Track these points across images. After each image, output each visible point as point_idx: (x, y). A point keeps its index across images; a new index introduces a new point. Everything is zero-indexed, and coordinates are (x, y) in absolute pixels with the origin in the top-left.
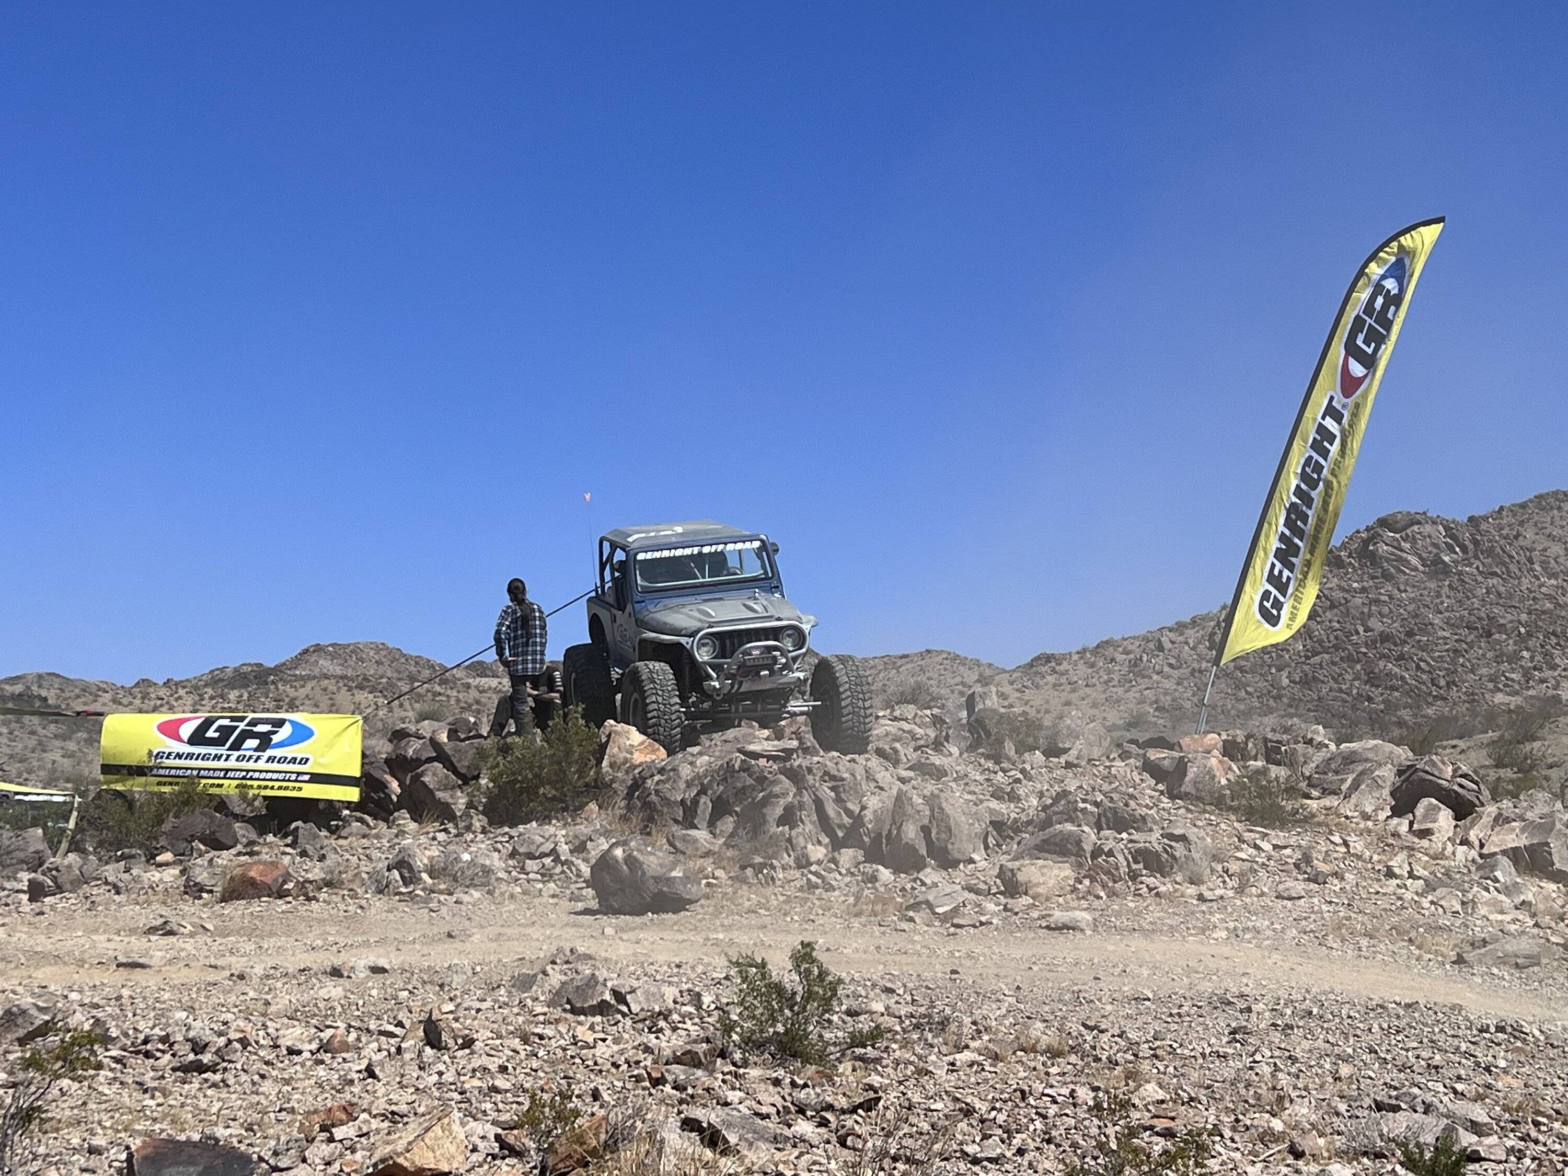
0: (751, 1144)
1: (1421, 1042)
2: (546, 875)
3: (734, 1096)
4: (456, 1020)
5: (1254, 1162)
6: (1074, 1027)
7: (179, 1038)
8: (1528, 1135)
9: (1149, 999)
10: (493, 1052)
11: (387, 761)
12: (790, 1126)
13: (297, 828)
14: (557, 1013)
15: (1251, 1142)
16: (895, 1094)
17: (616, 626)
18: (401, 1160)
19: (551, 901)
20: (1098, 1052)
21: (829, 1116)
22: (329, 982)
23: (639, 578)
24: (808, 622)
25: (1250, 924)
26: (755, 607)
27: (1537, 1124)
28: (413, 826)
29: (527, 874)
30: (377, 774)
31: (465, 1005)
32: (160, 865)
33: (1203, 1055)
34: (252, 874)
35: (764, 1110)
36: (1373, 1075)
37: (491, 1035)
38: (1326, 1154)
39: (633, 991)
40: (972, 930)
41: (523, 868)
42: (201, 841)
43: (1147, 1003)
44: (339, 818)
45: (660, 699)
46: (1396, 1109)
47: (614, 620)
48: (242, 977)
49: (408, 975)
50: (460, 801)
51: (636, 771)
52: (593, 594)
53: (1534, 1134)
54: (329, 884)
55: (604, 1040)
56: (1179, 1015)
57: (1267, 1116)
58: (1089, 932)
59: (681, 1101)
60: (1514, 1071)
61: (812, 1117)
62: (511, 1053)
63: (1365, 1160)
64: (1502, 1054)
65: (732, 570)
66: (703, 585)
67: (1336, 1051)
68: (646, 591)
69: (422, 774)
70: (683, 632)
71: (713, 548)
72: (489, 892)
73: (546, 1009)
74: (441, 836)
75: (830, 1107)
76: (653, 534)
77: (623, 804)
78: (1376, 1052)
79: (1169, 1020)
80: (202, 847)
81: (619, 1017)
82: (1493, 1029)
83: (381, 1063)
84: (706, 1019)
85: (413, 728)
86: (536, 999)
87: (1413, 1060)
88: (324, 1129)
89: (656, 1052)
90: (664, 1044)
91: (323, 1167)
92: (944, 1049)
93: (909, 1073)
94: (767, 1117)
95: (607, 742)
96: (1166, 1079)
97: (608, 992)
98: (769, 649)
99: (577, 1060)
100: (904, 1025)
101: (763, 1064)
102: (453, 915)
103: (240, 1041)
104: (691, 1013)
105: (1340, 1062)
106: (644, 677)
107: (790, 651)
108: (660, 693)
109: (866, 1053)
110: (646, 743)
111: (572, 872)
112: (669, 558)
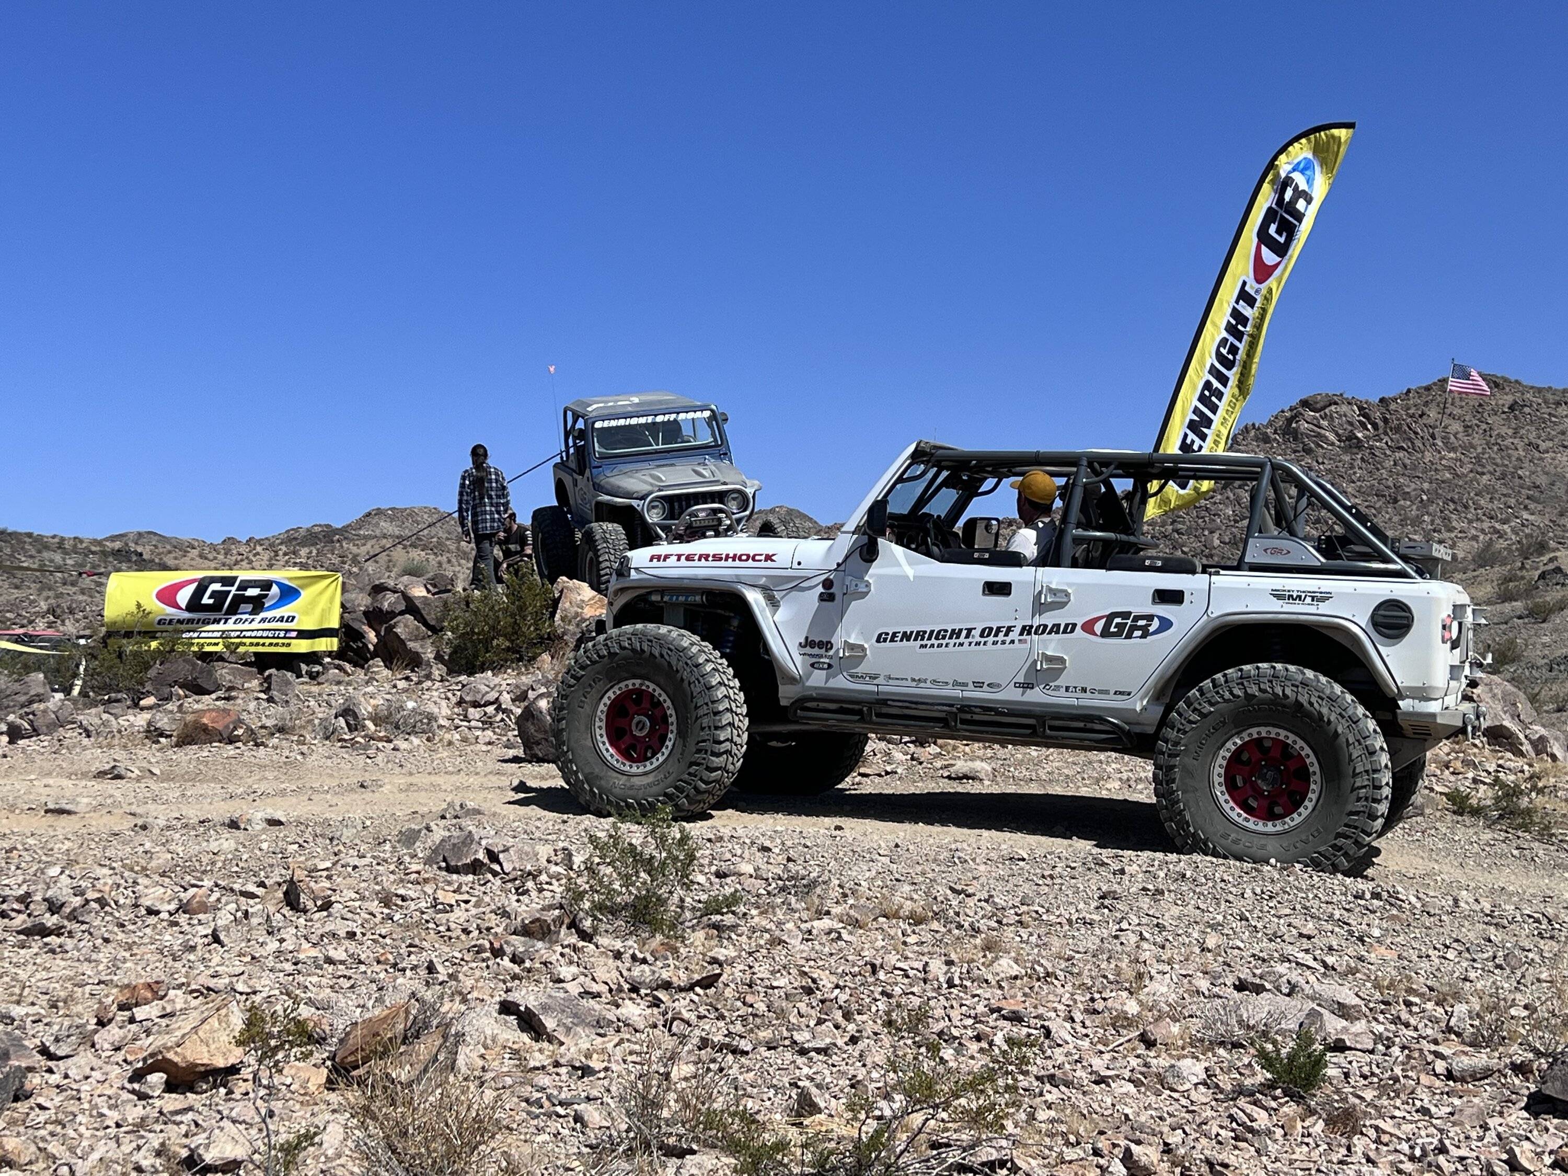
0: (569, 1030)
1: (1294, 909)
2: (488, 723)
3: (566, 972)
4: (330, 877)
5: (1101, 1052)
6: (942, 891)
7: (38, 897)
8: (1399, 1018)
9: (1024, 860)
10: (349, 915)
11: (365, 613)
12: (618, 1006)
13: (270, 676)
14: (430, 872)
15: (1102, 1027)
16: (742, 967)
17: (577, 489)
18: (170, 1055)
19: (485, 748)
20: (962, 917)
21: (661, 994)
22: (225, 833)
23: (596, 445)
24: (752, 487)
25: (1143, 775)
26: (704, 472)
27: (1408, 1004)
28: (386, 672)
29: (469, 721)
30: (356, 625)
31: (345, 861)
32: (142, 709)
33: (1070, 921)
34: (205, 721)
35: (595, 988)
36: (1242, 945)
37: (354, 896)
38: (1180, 1043)
39: (506, 850)
40: (877, 780)
41: (466, 716)
42: (180, 687)
43: (1021, 863)
44: (321, 664)
45: (612, 558)
46: (1258, 989)
47: (575, 485)
48: (144, 828)
49: (303, 827)
50: (429, 654)
51: (585, 625)
52: (558, 459)
53: (1405, 1016)
54: (281, 730)
55: (467, 902)
56: (1052, 877)
57: (1125, 994)
58: (988, 783)
59: (515, 977)
60: (1388, 941)
61: (646, 995)
62: (368, 916)
63: (1221, 1051)
64: (1377, 921)
65: (686, 438)
66: (656, 452)
67: (1206, 919)
68: (603, 457)
69: (394, 626)
70: (635, 496)
71: (667, 418)
72: (428, 740)
73: (420, 867)
74: (402, 684)
75: (667, 985)
76: (611, 404)
77: (572, 655)
78: (1247, 920)
79: (1041, 882)
80: (181, 692)
81: (489, 876)
82: (1368, 896)
83: (227, 929)
84: (573, 881)
85: (391, 583)
86: (414, 856)
87: (1284, 929)
88: (122, 1007)
89: (513, 917)
90: (523, 908)
91: (108, 1054)
92: (805, 915)
93: (762, 942)
94: (597, 995)
95: (560, 597)
96: (1028, 948)
97: (481, 851)
98: (715, 511)
99: (431, 925)
100: (769, 888)
101: (616, 934)
102: (388, 762)
103: (97, 900)
104: (559, 874)
105: (1209, 930)
106: (598, 538)
107: (734, 514)
108: (612, 551)
109: (722, 920)
110: (596, 599)
111: (511, 720)
112: (625, 426)
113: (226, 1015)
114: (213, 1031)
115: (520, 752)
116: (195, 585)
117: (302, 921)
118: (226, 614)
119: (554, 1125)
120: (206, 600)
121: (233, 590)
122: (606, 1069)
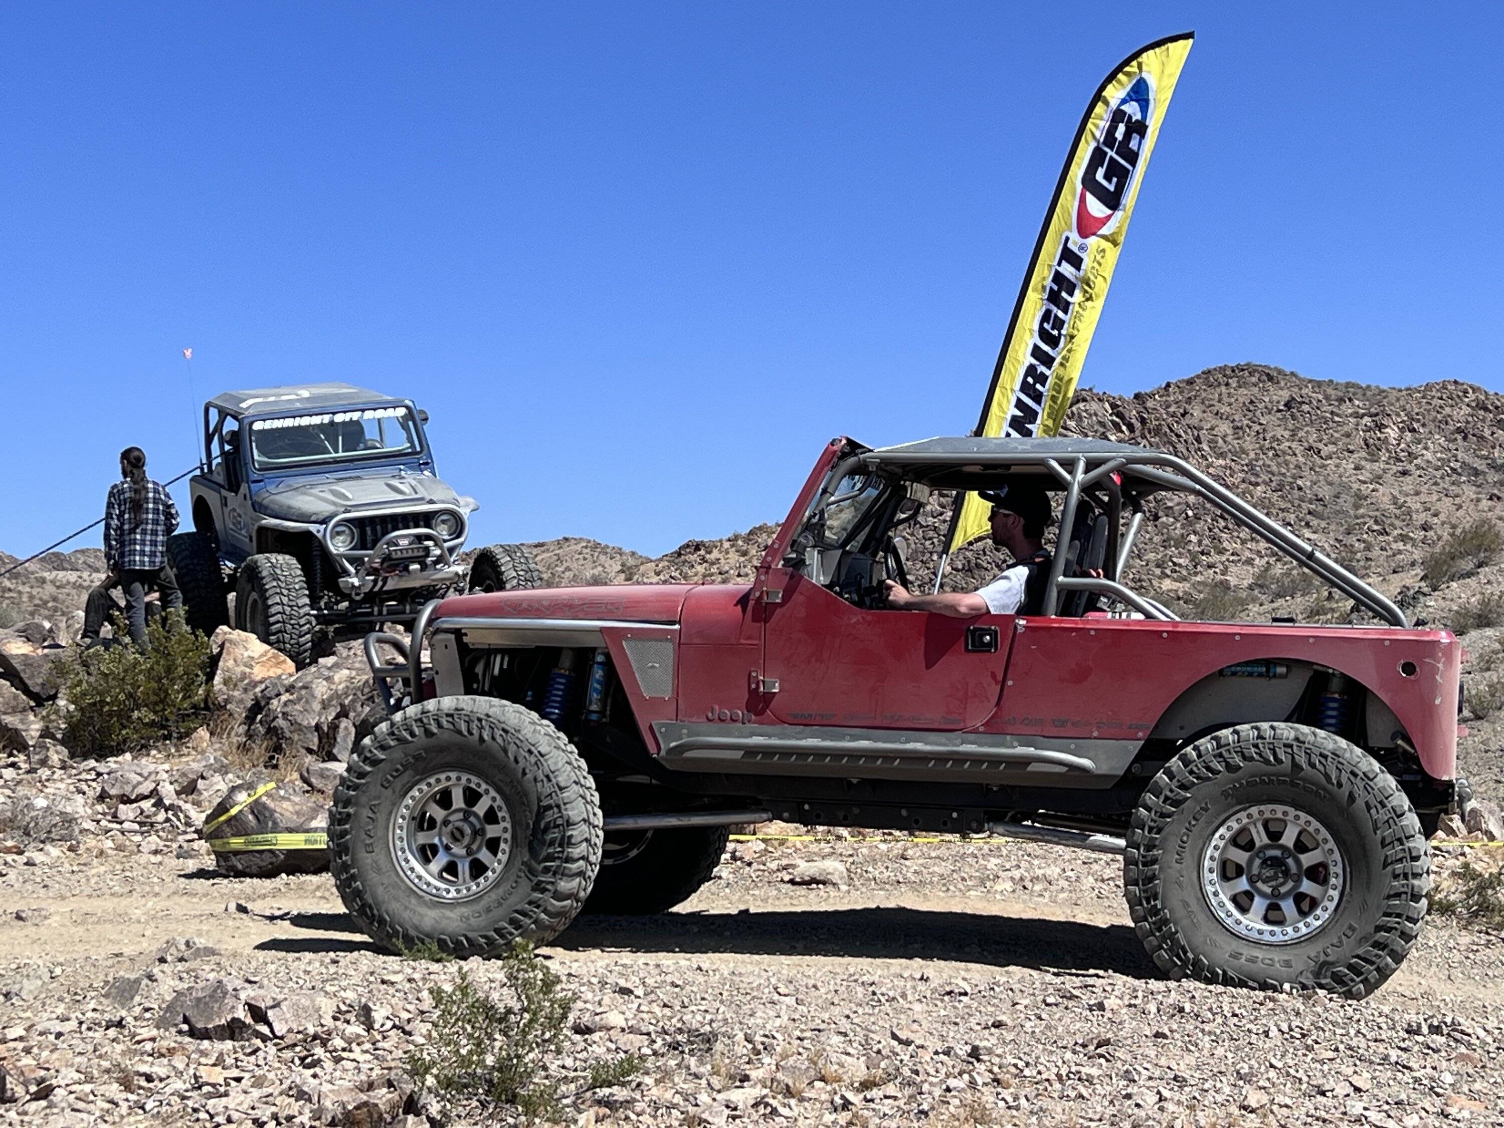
1: (1337, 1050)
2: (146, 824)
4: (28, 1051)
6: (883, 1041)
9: (966, 994)
10: (80, 1105)
14: (169, 1039)
17: (227, 510)
19: (153, 859)
20: (920, 1077)
23: (255, 452)
24: (467, 505)
25: (1039, 872)
26: (401, 487)
29: (121, 823)
31: (40, 1028)
33: (1060, 1078)
36: (1290, 1102)
39: (276, 1005)
41: (115, 816)
43: (965, 999)
45: (285, 600)
47: (224, 502)
51: (258, 690)
52: (198, 472)
55: (238, 1080)
58: (844, 888)
60: (1469, 1090)
62: (107, 1106)
64: (1445, 1064)
65: (370, 444)
66: (336, 461)
67: (1233, 1068)
68: (265, 468)
70: (313, 519)
71: (349, 416)
72: (71, 849)
73: (154, 1033)
74: (8, 773)
76: (272, 399)
77: (242, 729)
78: (1285, 1067)
81: (258, 1042)
82: (1425, 1030)
84: (379, 1045)
87: (1333, 1077)
89: (315, 1099)
90: (326, 1087)
92: (716, 1082)
95: (220, 654)
97: (241, 1007)
98: (420, 538)
99: (202, 1114)
100: (656, 1046)
101: (470, 1117)
102: (23, 881)
104: (358, 1036)
105: (1241, 1083)
106: (264, 573)
107: (445, 541)
108: (285, 592)
109: (612, 1095)
110: (270, 655)
111: (179, 820)
112: (294, 427)
115: (210, 863)
117: (12, 1115)
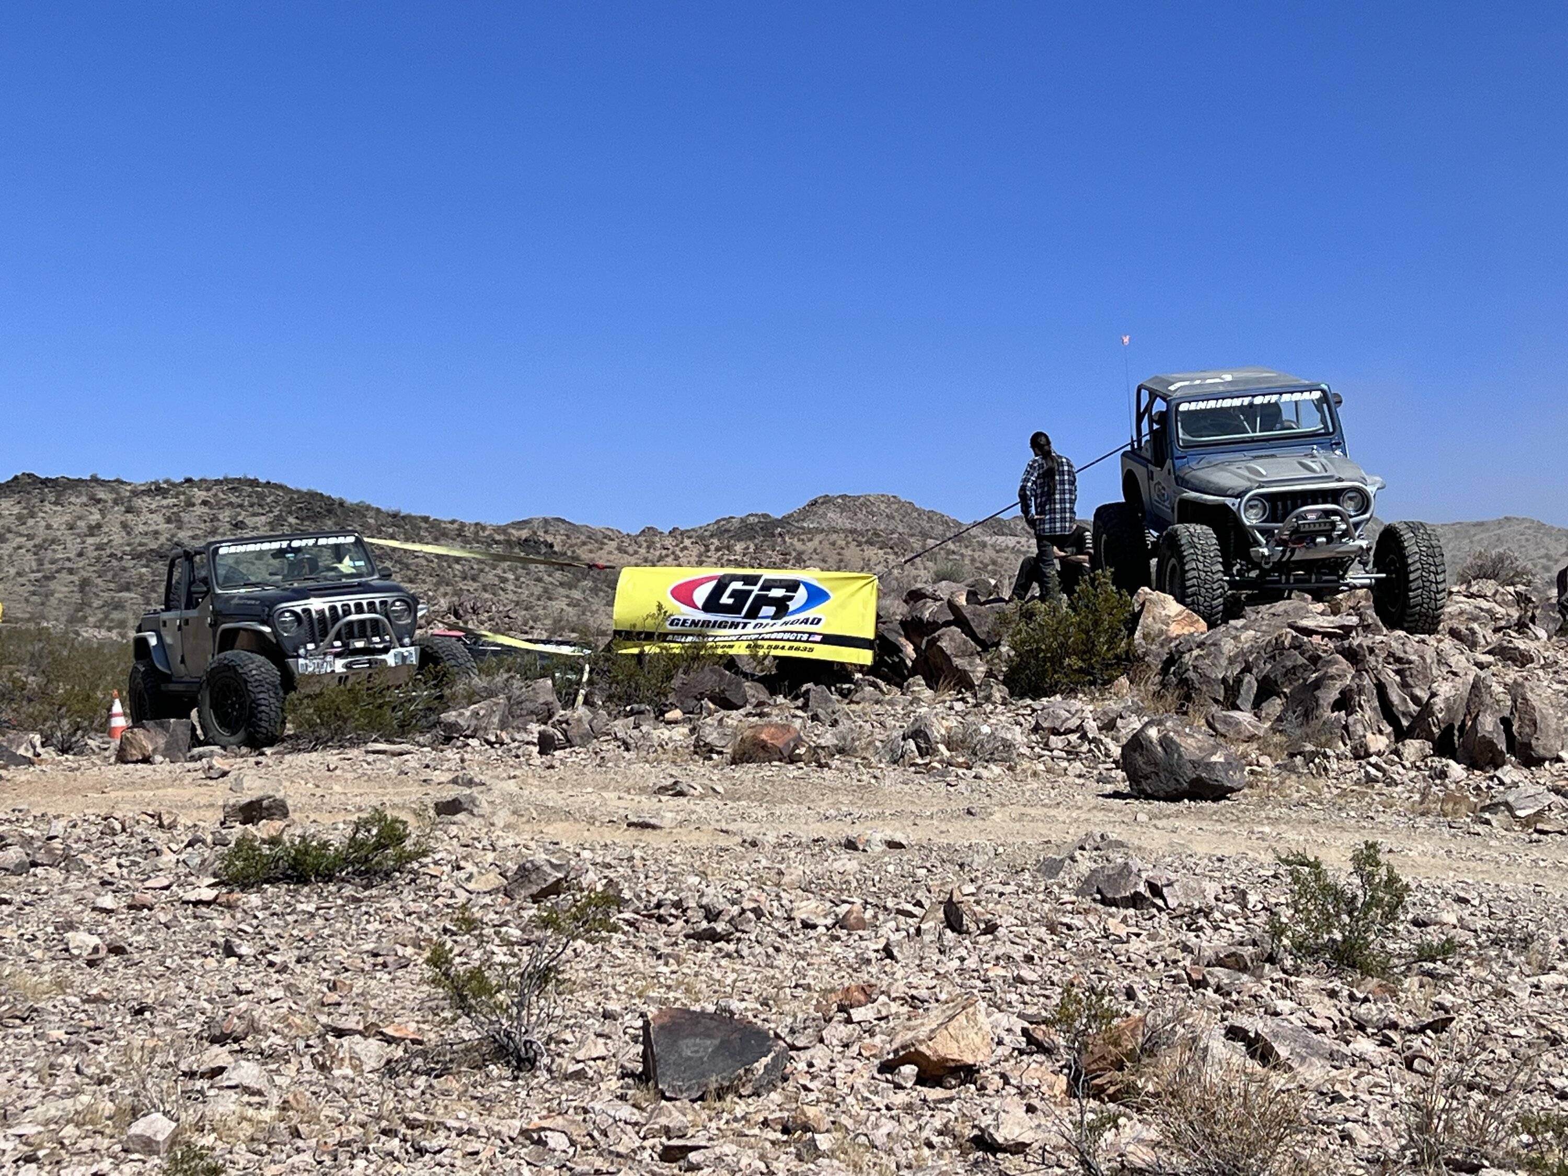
0: (1303, 1059)
2: (1072, 753)
3: (1284, 1006)
4: (978, 903)
7: (693, 904)
10: (1018, 940)
11: (903, 623)
12: (1348, 1043)
13: (808, 691)
14: (1087, 903)
16: (1468, 1015)
17: (1153, 483)
18: (923, 1048)
19: (1077, 781)
21: (1391, 1034)
22: (844, 855)
23: (1180, 431)
24: (1373, 484)
26: (1313, 465)
28: (928, 693)
29: (1051, 751)
30: (892, 637)
31: (987, 888)
32: (669, 723)
34: (763, 736)
35: (1319, 1023)
37: (1015, 922)
39: (1170, 884)
40: (1558, 838)
41: (1046, 744)
42: (710, 699)
44: (851, 681)
45: (1201, 566)
47: (1151, 476)
48: (754, 844)
49: (926, 852)
50: (978, 670)
51: (1173, 644)
52: (1129, 448)
54: (841, 751)
55: (1138, 935)
59: (1225, 1008)
61: (1373, 1034)
62: (1037, 943)
65: (1286, 424)
66: (1253, 440)
68: (1188, 446)
69: (939, 638)
70: (1229, 493)
71: (1267, 398)
72: (1010, 768)
73: (1074, 898)
74: (959, 706)
75: (1394, 1026)
76: (1198, 382)
77: (1157, 679)
80: (711, 706)
81: (1154, 911)
83: (900, 944)
84: (1251, 920)
85: (929, 589)
86: (1063, 886)
88: (841, 1008)
89: (1196, 952)
90: (1205, 944)
91: (841, 1049)
92: (1527, 969)
93: (1486, 994)
94: (1320, 1031)
95: (1141, 612)
97: (1142, 884)
98: (1327, 513)
99: (1109, 955)
100: (1479, 940)
101: (1317, 973)
102: (972, 791)
103: (753, 910)
104: (1234, 912)
106: (1183, 542)
107: (1351, 517)
108: (1201, 559)
109: (1436, 969)
110: (1185, 614)
111: (1100, 751)
112: (1216, 409)
113: (974, 1014)
114: (961, 1028)
115: (1124, 787)
116: (714, 583)
118: (745, 617)
119: (1323, 1141)
120: (725, 600)
121: (756, 590)
122: (1354, 1098)
